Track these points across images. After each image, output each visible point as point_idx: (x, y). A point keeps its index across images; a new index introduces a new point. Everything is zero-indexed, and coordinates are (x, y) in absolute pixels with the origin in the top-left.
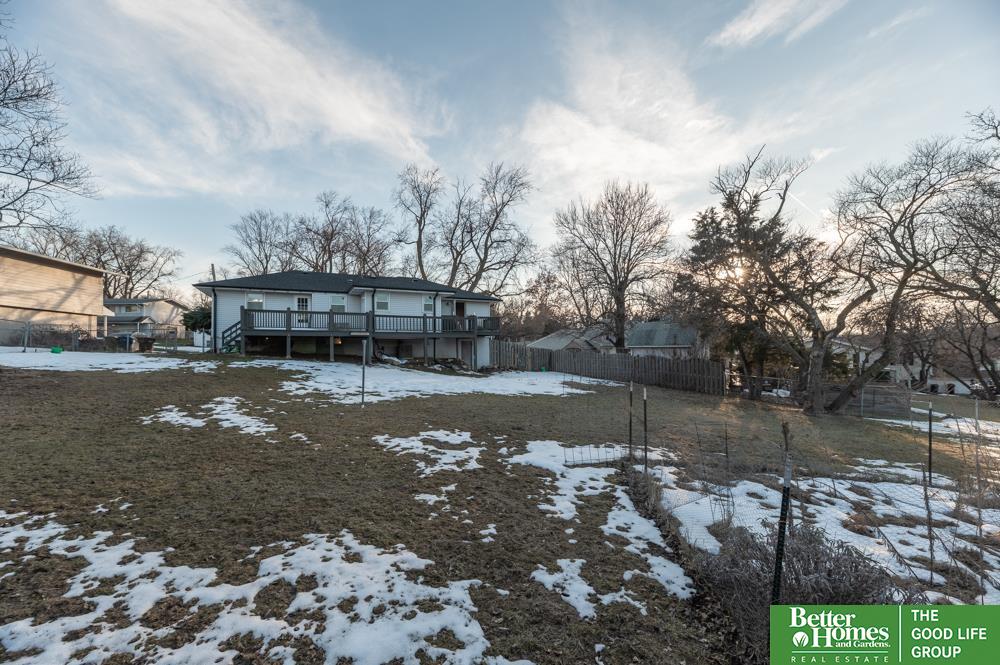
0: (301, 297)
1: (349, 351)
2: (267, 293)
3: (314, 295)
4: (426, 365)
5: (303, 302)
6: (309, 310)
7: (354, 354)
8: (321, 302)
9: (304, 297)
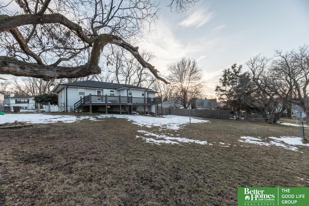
0: (98, 90)
1: (114, 110)
2: (86, 89)
3: (104, 90)
4: (145, 114)
5: (99, 92)
6: (101, 95)
7: (116, 111)
8: (106, 92)
9: (100, 90)
